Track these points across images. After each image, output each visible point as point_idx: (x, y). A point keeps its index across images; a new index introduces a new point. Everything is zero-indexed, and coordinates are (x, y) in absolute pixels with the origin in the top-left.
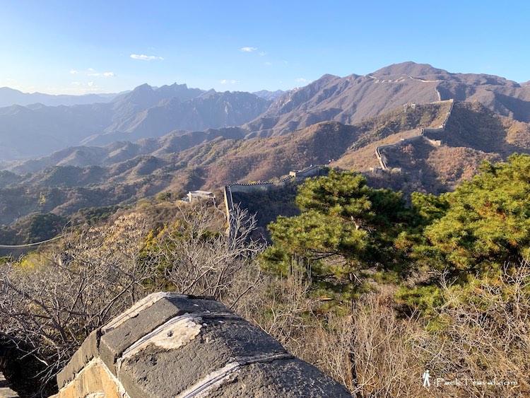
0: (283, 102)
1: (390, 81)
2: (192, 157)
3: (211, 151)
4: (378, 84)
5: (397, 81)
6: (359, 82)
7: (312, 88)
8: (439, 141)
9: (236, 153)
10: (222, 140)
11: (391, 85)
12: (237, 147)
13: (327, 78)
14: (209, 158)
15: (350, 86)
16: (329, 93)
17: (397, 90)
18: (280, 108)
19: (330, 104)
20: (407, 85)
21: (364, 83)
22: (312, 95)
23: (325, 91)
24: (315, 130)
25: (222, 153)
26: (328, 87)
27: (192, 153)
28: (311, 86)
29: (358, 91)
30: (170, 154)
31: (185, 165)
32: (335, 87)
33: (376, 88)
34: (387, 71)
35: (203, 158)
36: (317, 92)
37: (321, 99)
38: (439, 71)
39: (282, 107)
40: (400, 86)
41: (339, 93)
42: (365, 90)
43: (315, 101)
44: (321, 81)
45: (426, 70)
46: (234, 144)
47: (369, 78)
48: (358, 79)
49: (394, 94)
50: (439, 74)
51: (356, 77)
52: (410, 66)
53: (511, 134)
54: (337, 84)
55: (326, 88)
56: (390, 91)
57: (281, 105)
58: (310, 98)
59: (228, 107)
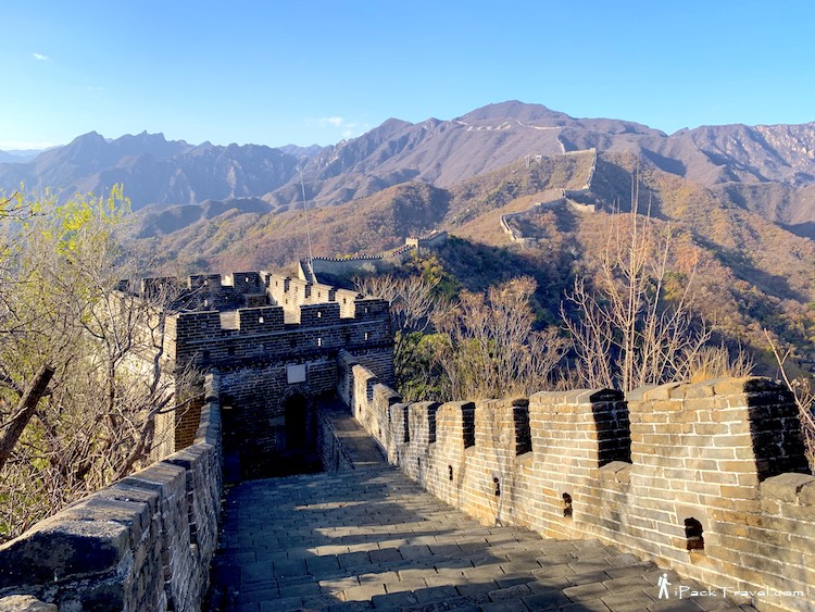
0: (325, 161)
1: (489, 128)
2: (185, 243)
3: (219, 232)
4: (471, 133)
5: (498, 128)
6: (443, 129)
7: (370, 141)
9: (262, 235)
10: (236, 214)
11: (490, 134)
12: (263, 226)
13: (392, 124)
14: (216, 244)
15: (428, 136)
16: (400, 145)
17: (500, 142)
18: (321, 170)
19: (400, 163)
20: (514, 133)
21: (449, 133)
22: (371, 150)
23: (392, 144)
24: (393, 196)
25: (237, 235)
26: (397, 137)
27: (185, 236)
28: (367, 136)
29: (442, 143)
30: (146, 240)
31: (173, 256)
32: (405, 139)
33: (469, 137)
34: (483, 114)
35: (205, 245)
36: (377, 146)
37: (385, 157)
38: (557, 115)
39: (324, 169)
40: (506, 134)
41: (411, 147)
42: (453, 142)
43: (377, 158)
44: (382, 129)
45: (538, 113)
46: (257, 220)
47: (457, 124)
48: (440, 126)
49: (496, 148)
50: (559, 119)
51: (437, 122)
52: (513, 108)
53: (682, 198)
54: (409, 134)
55: (393, 139)
56: (490, 142)
57: (323, 165)
58: (368, 155)
59: (235, 168)
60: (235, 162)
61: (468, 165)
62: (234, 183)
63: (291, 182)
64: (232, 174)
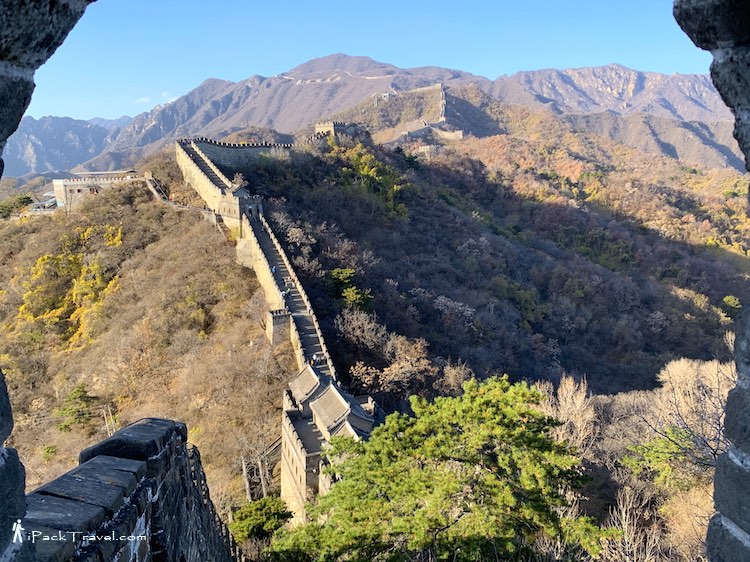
0: (141, 128)
1: (318, 81)
4: (300, 88)
5: (328, 80)
6: (269, 85)
7: (190, 103)
8: (461, 132)
11: (321, 87)
13: (212, 83)
15: (253, 93)
16: (224, 105)
17: (332, 93)
18: (137, 138)
19: (227, 122)
20: (345, 85)
21: (280, 88)
22: (192, 110)
23: (215, 104)
26: (219, 97)
28: (186, 98)
29: (271, 99)
32: (229, 99)
33: (300, 91)
34: (309, 68)
36: (198, 108)
37: (208, 118)
38: (383, 66)
39: (141, 136)
40: (336, 86)
41: (237, 106)
42: (283, 96)
43: (200, 120)
44: (202, 90)
45: (365, 65)
47: (285, 81)
48: (265, 82)
49: (329, 100)
50: (389, 70)
51: (262, 79)
52: (340, 60)
54: (232, 93)
55: (214, 99)
56: (321, 94)
57: (139, 132)
58: (188, 118)
59: (34, 144)
60: (33, 137)
61: (302, 119)
62: (34, 160)
63: (105, 152)
64: (30, 151)
